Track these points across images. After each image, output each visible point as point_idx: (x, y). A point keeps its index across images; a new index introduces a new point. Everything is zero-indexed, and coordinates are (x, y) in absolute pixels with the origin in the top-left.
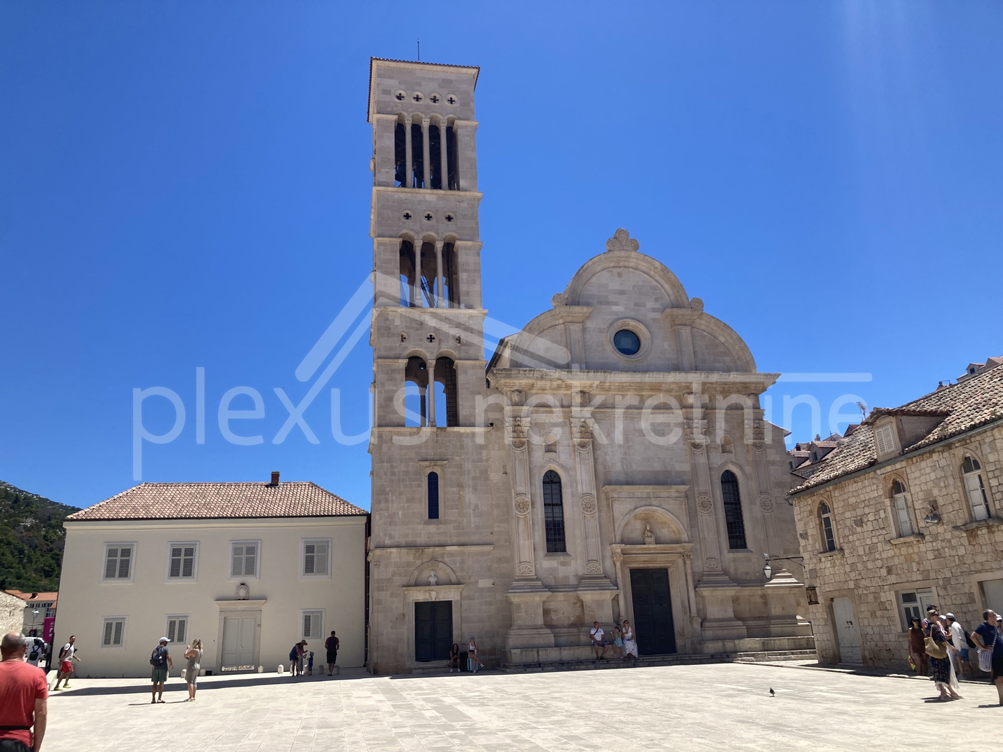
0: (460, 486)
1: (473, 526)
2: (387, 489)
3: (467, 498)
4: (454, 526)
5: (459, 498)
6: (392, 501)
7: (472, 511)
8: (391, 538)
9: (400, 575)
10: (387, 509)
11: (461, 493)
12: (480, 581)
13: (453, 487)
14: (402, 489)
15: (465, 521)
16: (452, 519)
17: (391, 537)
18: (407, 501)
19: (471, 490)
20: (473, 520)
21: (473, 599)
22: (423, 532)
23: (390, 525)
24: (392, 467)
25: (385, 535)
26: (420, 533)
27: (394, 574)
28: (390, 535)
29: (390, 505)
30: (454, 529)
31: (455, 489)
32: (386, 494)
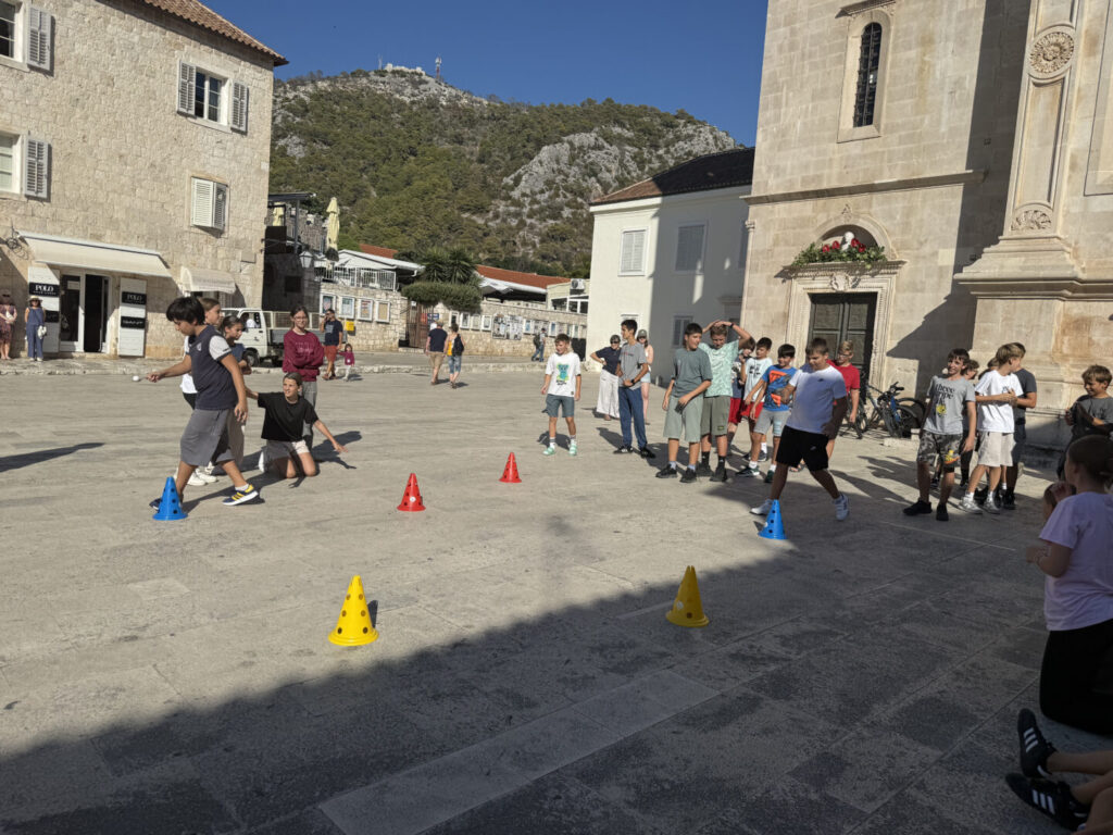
0: (927, 41)
1: (943, 129)
2: (781, 80)
3: (938, 67)
4: (900, 137)
5: (921, 70)
6: (787, 104)
7: (946, 97)
8: (778, 175)
9: (787, 243)
10: (777, 119)
11: (926, 58)
12: (941, 251)
13: (910, 49)
14: (806, 75)
15: (926, 122)
16: (900, 121)
17: (779, 172)
18: (813, 98)
19: (951, 45)
20: (945, 115)
21: (922, 291)
22: (837, 156)
23: (779, 150)
24: (793, 32)
25: (769, 169)
26: (831, 160)
27: (776, 243)
28: (778, 168)
29: (783, 110)
30: (900, 143)
31: (913, 54)
32: (779, 89)
